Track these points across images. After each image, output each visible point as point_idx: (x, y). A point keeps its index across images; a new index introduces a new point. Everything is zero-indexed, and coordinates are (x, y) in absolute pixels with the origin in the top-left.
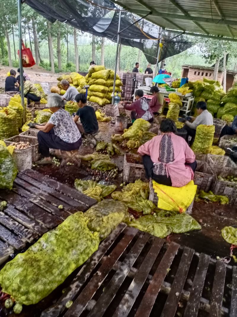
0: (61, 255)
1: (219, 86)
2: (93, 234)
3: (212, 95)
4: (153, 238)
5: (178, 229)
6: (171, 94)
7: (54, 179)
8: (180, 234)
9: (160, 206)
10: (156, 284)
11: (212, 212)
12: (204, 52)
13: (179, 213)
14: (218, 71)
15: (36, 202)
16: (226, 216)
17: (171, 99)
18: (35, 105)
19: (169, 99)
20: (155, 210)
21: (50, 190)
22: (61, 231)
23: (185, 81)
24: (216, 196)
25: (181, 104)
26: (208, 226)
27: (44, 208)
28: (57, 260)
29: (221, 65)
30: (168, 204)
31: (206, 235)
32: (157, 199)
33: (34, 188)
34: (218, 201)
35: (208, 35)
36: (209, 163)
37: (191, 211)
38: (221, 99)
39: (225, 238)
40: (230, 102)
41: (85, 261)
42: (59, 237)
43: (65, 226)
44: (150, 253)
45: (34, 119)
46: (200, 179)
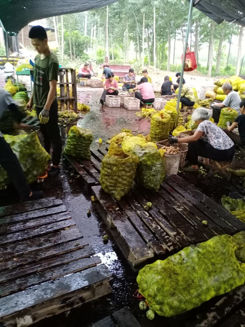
0: (202, 277)
2: (240, 265)
7: (199, 190)
15: (179, 211)
18: (187, 110)
21: (195, 201)
22: (204, 251)
27: (187, 219)
28: (196, 281)
33: (179, 195)
41: (227, 292)
42: (202, 256)
43: (209, 246)
45: (186, 124)
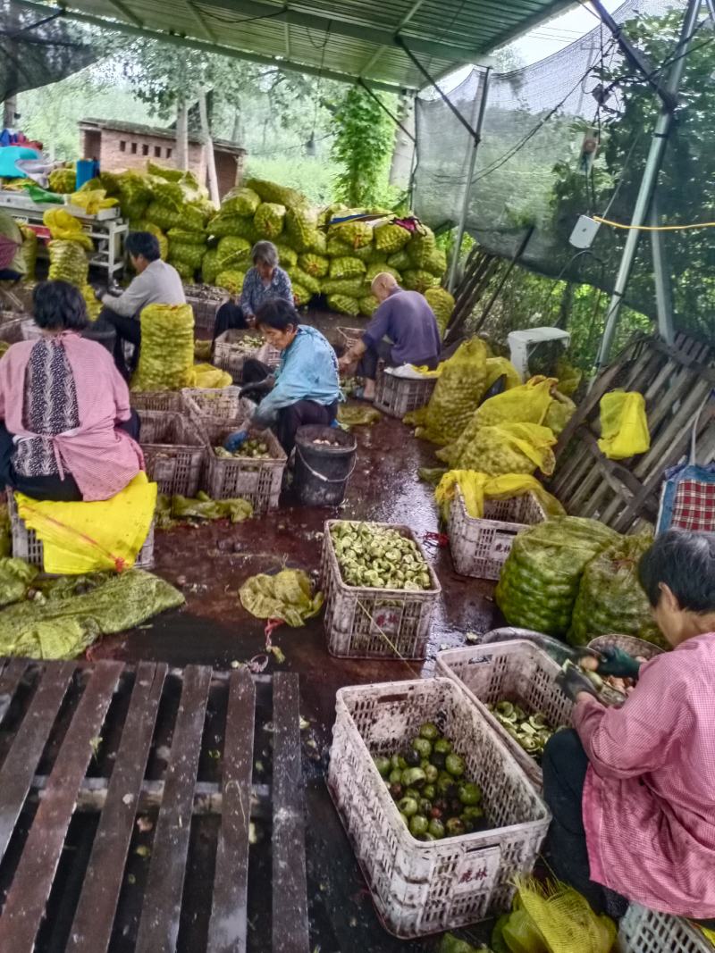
1: (195, 187)
3: (180, 215)
4: (40, 669)
5: (117, 619)
6: (50, 211)
8: (125, 631)
9: (51, 567)
10: (61, 793)
11: (212, 547)
12: (137, 80)
13: (114, 573)
14: (186, 141)
16: (249, 550)
17: (54, 230)
19: (47, 230)
20: (38, 584)
23: (91, 171)
24: (217, 504)
25: (90, 243)
26: (204, 590)
29: (195, 125)
30: (77, 555)
31: (198, 614)
32: (40, 549)
34: (225, 515)
35: (141, 29)
36: (188, 413)
37: (152, 558)
38: (205, 227)
39: (249, 609)
40: (232, 235)
44: (33, 713)
46: (167, 464)
